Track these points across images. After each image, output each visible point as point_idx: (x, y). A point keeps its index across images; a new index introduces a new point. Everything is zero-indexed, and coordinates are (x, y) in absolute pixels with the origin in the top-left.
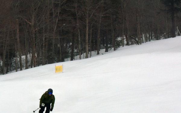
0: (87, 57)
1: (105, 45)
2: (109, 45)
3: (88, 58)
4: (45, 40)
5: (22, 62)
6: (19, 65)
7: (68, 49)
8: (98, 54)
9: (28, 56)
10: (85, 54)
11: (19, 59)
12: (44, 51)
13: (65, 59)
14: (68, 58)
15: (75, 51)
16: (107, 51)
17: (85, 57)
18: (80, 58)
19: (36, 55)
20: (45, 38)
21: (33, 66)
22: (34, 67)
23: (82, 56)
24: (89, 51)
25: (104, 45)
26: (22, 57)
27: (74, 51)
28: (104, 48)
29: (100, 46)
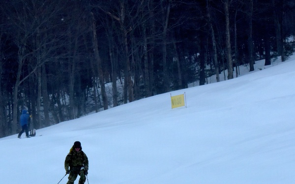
0: (230, 77)
1: (264, 53)
2: (271, 53)
3: (232, 78)
4: (148, 49)
5: (107, 94)
6: (102, 101)
7: (194, 64)
8: (252, 69)
9: (118, 82)
10: (226, 71)
11: (100, 90)
12: (146, 71)
13: (188, 85)
14: (195, 82)
15: (208, 67)
16: (268, 63)
17: (226, 78)
18: (218, 80)
19: (133, 80)
20: (148, 46)
21: (128, 101)
22: (130, 101)
23: (221, 75)
24: (234, 65)
25: (261, 54)
26: (106, 85)
27: (205, 67)
28: (262, 59)
29: (254, 55)
